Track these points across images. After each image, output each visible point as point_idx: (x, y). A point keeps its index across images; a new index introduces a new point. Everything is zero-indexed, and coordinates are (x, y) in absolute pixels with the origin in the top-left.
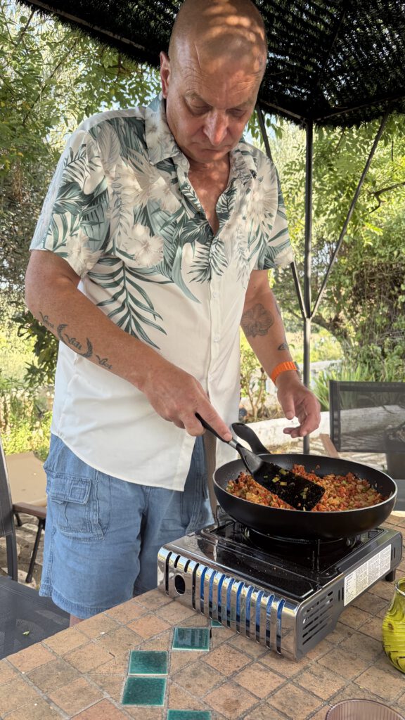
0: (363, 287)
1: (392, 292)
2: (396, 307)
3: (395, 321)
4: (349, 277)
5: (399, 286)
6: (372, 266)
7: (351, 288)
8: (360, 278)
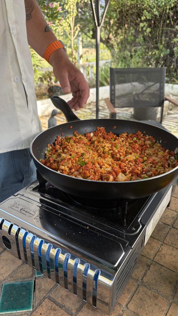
0: (122, 18)
1: (137, 21)
2: (139, 30)
3: (137, 38)
4: (115, 13)
5: (140, 18)
6: (127, 6)
7: (116, 19)
8: (121, 13)
